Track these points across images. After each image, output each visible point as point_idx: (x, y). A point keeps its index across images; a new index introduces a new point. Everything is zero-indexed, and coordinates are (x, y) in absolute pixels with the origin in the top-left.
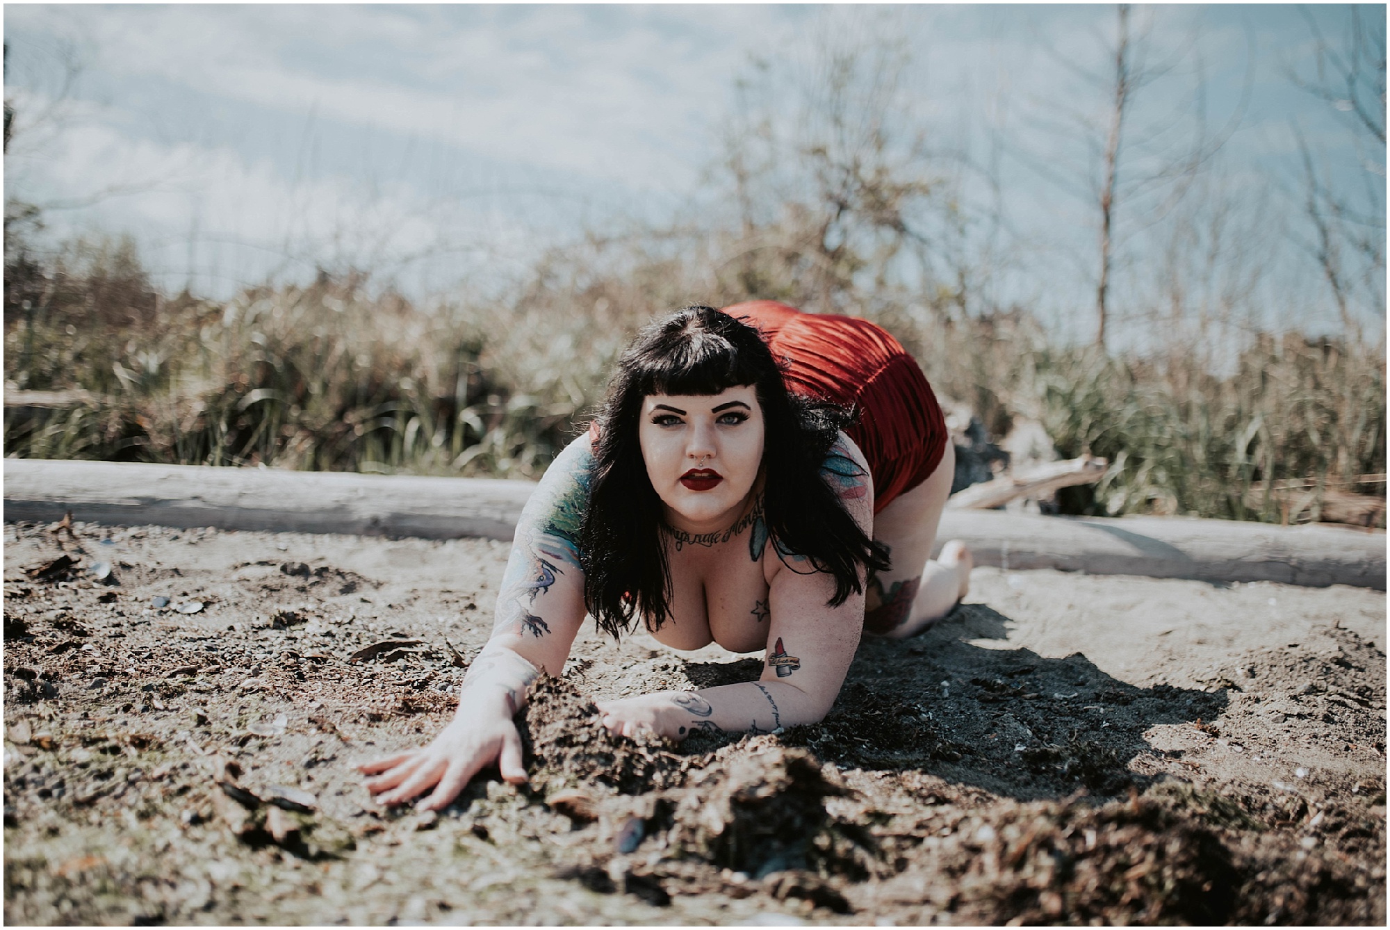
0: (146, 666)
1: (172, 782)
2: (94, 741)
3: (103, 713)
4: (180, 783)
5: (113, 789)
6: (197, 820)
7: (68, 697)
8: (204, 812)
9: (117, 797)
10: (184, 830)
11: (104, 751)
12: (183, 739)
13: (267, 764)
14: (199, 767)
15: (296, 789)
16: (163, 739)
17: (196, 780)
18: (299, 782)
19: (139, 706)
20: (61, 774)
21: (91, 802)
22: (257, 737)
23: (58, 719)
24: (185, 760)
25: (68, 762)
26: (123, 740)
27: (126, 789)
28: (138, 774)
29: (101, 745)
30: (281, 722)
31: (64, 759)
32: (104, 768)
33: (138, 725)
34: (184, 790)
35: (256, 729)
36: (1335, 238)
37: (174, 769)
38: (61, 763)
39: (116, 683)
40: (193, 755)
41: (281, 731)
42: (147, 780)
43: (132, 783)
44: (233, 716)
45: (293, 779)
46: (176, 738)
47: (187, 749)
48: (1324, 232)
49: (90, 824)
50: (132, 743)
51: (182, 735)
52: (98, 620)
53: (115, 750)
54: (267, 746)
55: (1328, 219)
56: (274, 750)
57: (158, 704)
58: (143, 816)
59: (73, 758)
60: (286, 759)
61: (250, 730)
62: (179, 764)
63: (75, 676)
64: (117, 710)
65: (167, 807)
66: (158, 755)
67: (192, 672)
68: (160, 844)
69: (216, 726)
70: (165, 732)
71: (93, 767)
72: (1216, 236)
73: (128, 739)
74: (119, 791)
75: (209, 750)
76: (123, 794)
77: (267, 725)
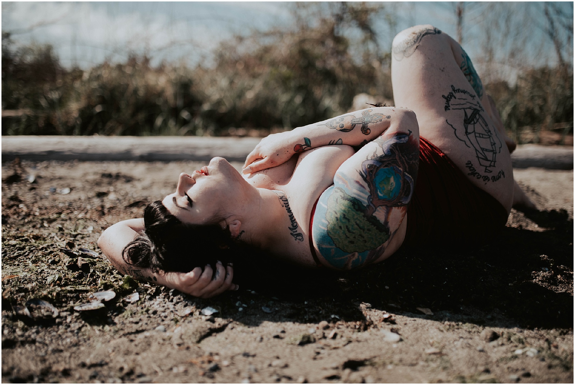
0: (43, 212)
1: (47, 250)
2: (19, 237)
3: (25, 229)
4: (49, 251)
5: (24, 253)
6: (54, 262)
7: (12, 223)
8: (57, 259)
9: (25, 256)
10: (49, 266)
11: (22, 241)
12: (53, 236)
13: (84, 243)
14: (58, 245)
15: (93, 251)
16: (45, 236)
17: (56, 249)
18: (94, 249)
19: (39, 226)
20: (5, 249)
21: (15, 258)
22: (81, 234)
23: (7, 231)
24: (53, 243)
25: (8, 245)
26: (29, 237)
27: (29, 253)
28: (34, 248)
29: (21, 239)
30: (90, 229)
31: (7, 244)
32: (21, 246)
33: (36, 232)
34: (51, 252)
35: (81, 231)
36: (557, 24)
37: (48, 246)
38: (6, 245)
39: (31, 218)
40: (56, 241)
41: (91, 232)
42: (37, 250)
43: (32, 251)
44: (73, 228)
45: (92, 248)
46: (50, 236)
47: (55, 239)
48: (552, 23)
49: (15, 265)
50: (33, 238)
51: (53, 235)
52: (28, 197)
53: (26, 240)
54: (85, 237)
55: (554, 17)
56: (87, 239)
57: (46, 224)
58: (34, 262)
59: (10, 243)
60: (91, 242)
61: (79, 232)
62: (50, 244)
63: (15, 217)
64: (30, 228)
65: (44, 259)
66: (43, 242)
67: (60, 213)
68: (39, 271)
69: (66, 231)
70: (47, 234)
71: (17, 246)
72: (508, 27)
73: (31, 236)
74: (27, 254)
75: (62, 239)
76: (28, 255)
77: (85, 230)
